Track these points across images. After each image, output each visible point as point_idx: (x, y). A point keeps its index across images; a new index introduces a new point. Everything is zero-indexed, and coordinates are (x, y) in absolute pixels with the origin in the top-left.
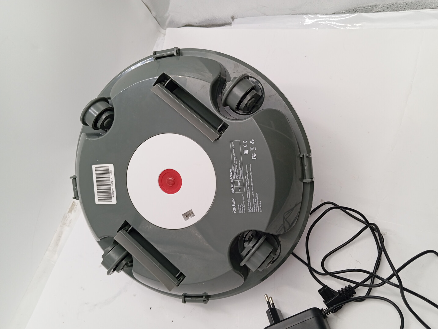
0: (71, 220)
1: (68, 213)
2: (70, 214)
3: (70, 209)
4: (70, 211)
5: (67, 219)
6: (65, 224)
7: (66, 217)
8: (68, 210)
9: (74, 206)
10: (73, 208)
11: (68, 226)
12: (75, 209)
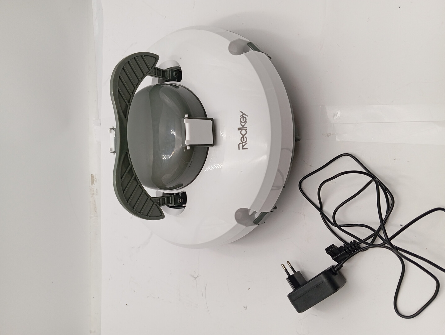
0: (97, 189)
1: (92, 185)
2: (93, 185)
3: (91, 181)
4: (93, 183)
5: (93, 190)
6: (93, 194)
7: (92, 189)
8: (91, 182)
9: (94, 177)
10: (94, 179)
11: (97, 194)
12: (96, 180)
